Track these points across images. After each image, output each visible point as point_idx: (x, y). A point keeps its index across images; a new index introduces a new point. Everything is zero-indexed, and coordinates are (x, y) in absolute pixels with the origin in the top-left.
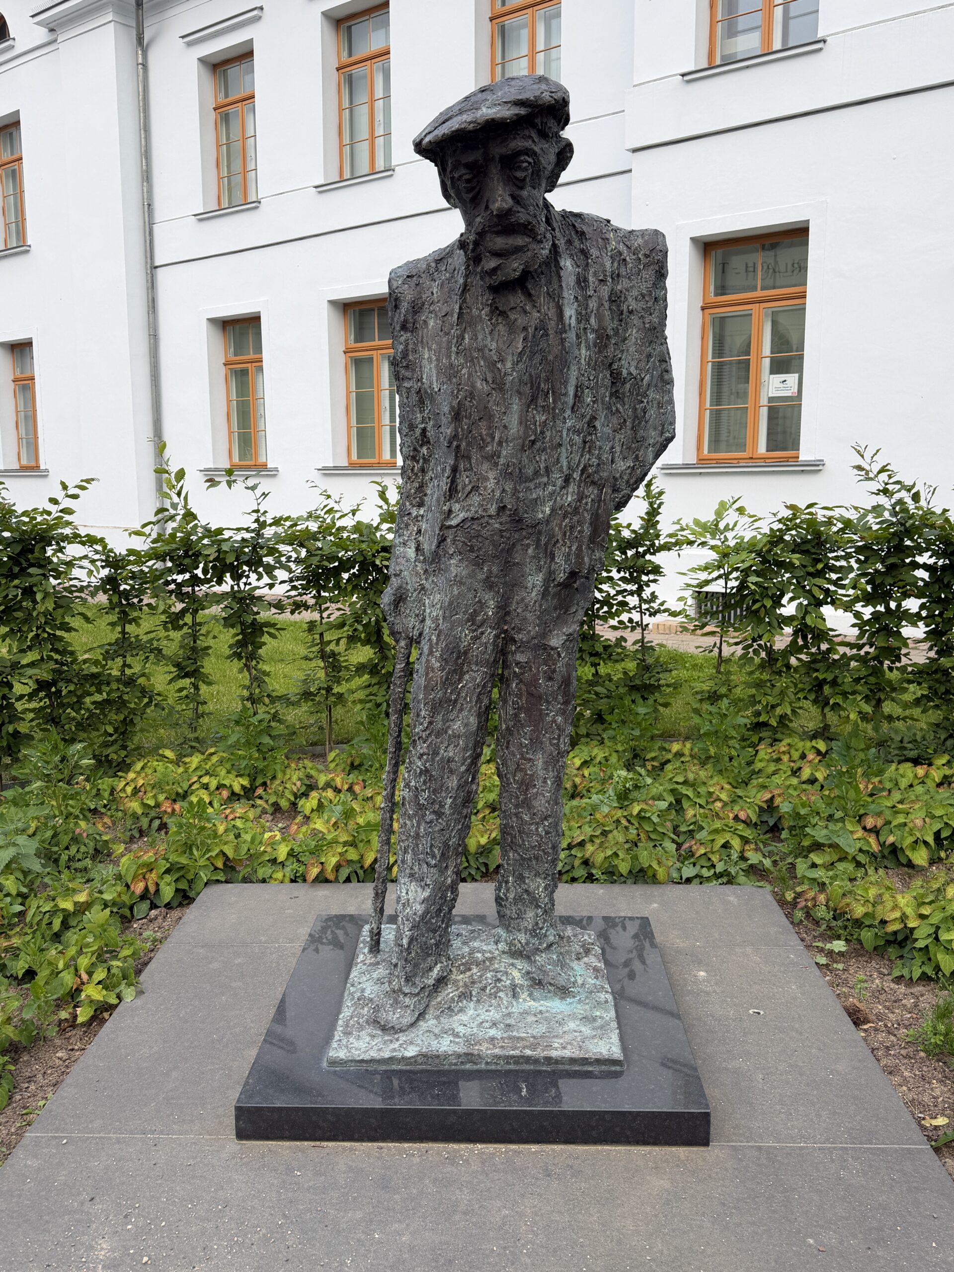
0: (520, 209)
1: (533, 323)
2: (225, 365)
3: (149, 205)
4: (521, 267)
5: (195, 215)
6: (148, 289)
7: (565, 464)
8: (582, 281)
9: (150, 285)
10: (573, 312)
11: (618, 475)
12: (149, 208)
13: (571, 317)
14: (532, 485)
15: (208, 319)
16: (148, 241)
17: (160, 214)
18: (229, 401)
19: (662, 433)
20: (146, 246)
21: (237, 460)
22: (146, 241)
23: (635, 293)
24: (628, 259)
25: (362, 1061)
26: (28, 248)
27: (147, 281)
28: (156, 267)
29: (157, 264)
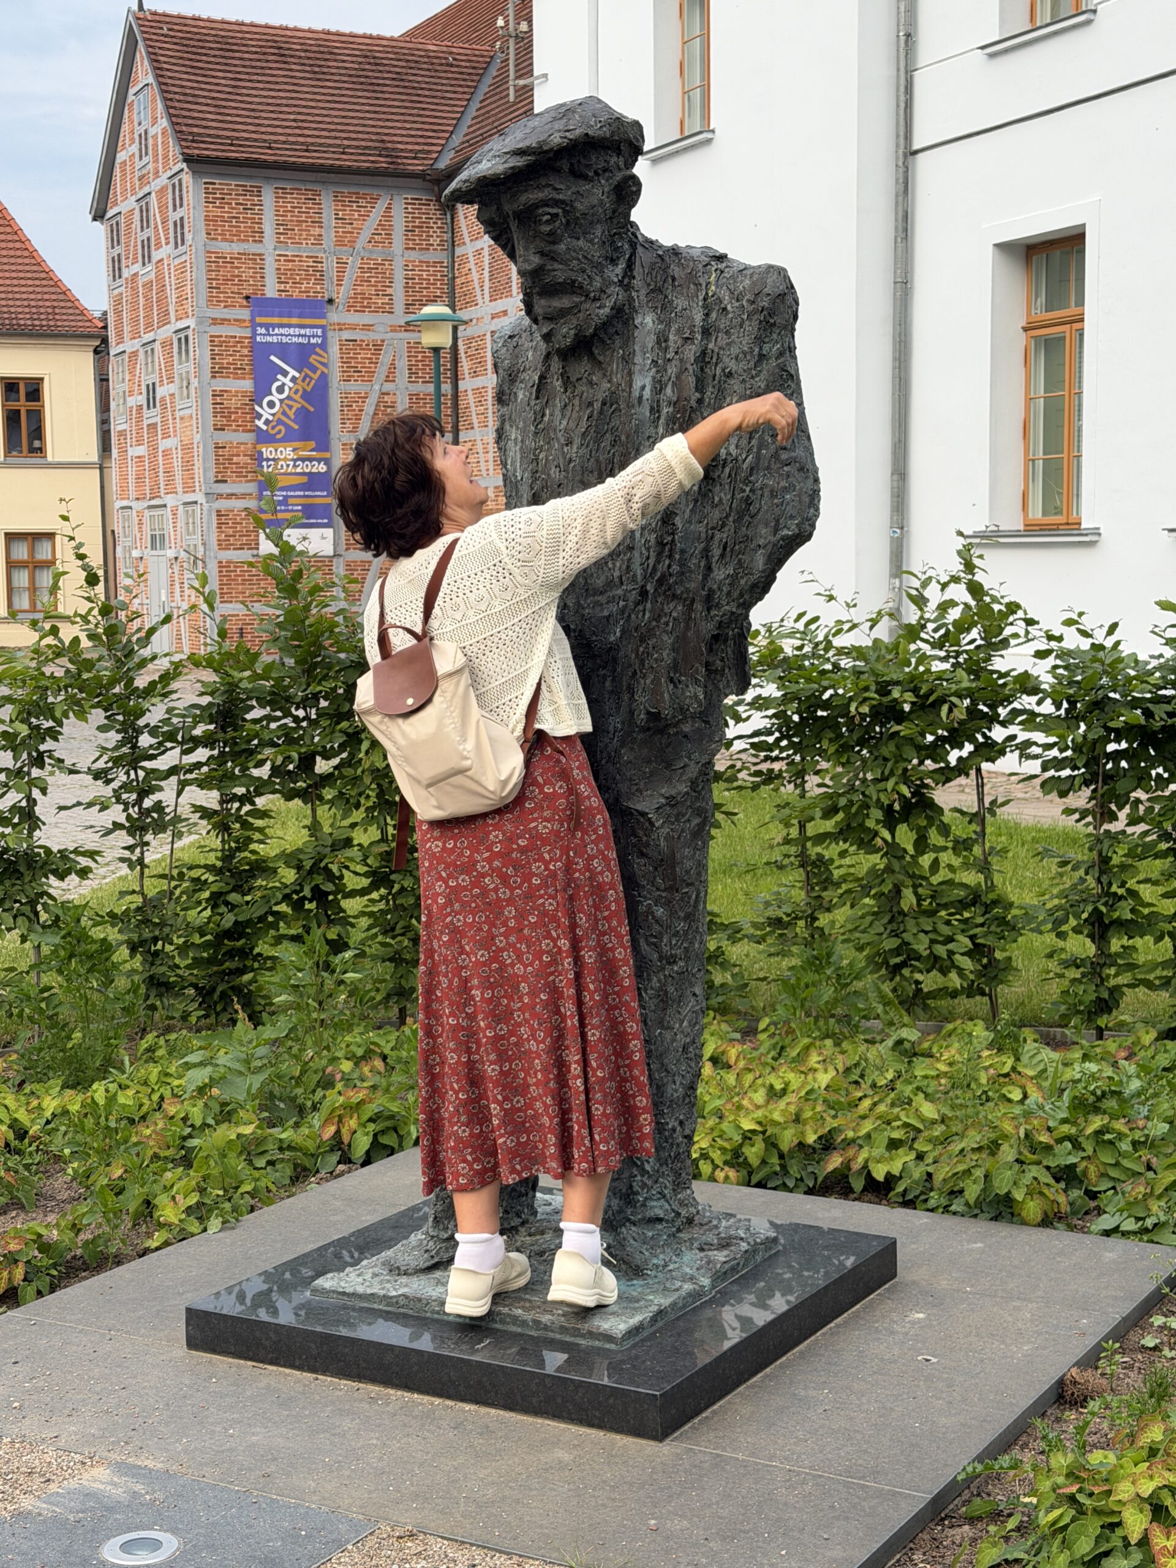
0: (556, 266)
1: (600, 396)
2: (1025, 329)
3: (908, 35)
4: (572, 332)
5: (983, 48)
6: (897, 195)
7: (639, 572)
8: (662, 340)
9: (901, 187)
10: (648, 382)
11: (715, 587)
12: (906, 42)
13: (643, 388)
14: (602, 599)
15: (996, 245)
16: (902, 105)
17: (927, 50)
18: (1029, 400)
19: (776, 530)
20: (898, 115)
21: (1040, 515)
22: (898, 106)
23: (735, 350)
24: (729, 307)
25: (344, 1294)
26: (709, 135)
27: (897, 180)
28: (916, 152)
29: (916, 147)
